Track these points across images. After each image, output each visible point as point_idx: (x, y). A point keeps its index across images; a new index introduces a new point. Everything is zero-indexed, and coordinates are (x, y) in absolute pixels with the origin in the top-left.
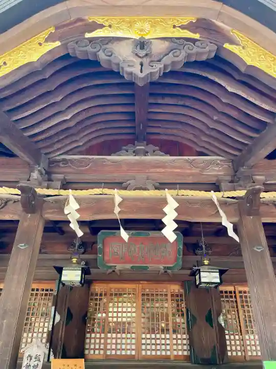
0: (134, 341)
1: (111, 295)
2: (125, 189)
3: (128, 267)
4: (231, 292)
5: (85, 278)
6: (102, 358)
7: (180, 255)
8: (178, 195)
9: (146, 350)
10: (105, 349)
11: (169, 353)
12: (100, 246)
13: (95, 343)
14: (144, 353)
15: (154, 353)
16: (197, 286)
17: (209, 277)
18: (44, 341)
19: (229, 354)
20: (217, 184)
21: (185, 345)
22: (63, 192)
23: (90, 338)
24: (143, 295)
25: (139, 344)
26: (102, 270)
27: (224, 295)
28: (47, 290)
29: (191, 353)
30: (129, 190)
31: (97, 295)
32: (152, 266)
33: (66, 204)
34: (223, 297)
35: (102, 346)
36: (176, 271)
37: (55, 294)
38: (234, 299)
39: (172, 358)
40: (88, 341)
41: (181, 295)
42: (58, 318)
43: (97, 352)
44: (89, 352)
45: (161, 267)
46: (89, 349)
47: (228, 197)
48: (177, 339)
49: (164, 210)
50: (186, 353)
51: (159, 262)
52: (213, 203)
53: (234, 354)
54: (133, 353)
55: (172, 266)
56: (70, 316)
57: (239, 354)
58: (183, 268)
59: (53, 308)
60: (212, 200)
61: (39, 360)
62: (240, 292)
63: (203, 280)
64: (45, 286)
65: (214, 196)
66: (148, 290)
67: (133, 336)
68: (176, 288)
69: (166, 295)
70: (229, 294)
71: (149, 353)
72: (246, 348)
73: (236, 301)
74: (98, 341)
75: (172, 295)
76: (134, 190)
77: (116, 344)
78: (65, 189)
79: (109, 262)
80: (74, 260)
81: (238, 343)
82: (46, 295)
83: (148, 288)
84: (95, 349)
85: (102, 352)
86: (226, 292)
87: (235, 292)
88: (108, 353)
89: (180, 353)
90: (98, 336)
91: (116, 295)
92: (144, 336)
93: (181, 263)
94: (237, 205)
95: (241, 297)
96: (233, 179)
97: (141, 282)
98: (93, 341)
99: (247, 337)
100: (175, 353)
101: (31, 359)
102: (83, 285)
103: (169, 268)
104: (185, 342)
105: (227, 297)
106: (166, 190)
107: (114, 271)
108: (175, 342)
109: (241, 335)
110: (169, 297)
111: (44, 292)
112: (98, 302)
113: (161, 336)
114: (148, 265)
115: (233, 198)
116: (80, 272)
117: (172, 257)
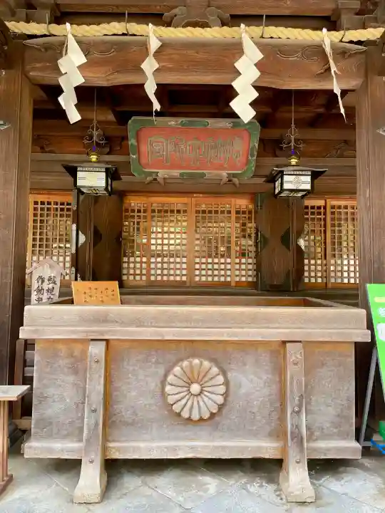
0: (184, 266)
1: (153, 211)
2: (169, 24)
3: (176, 174)
4: (319, 208)
5: (113, 186)
6: (145, 285)
7: (252, 156)
8: (262, 37)
9: (200, 275)
10: (148, 275)
11: (229, 279)
12: (132, 141)
13: (134, 268)
14: (197, 279)
15: (210, 279)
16: (276, 196)
17: (296, 182)
18: (68, 265)
19: (306, 280)
20: (332, 19)
21: (250, 270)
22: (55, 29)
23: (128, 263)
24: (197, 212)
25: (191, 269)
26: (138, 177)
27: (310, 210)
28: (62, 204)
29: (257, 279)
30: (176, 27)
31: (133, 211)
32: (210, 173)
33: (64, 53)
34: (307, 214)
35: (144, 272)
36: (245, 180)
37: (75, 208)
38: (322, 217)
39: (233, 284)
40: (125, 265)
41: (250, 212)
42: (82, 239)
43: (138, 278)
44: (128, 278)
45: (224, 174)
46: (128, 274)
47: (351, 42)
48: (240, 263)
49: (236, 65)
50: (250, 279)
51: (221, 167)
52: (323, 52)
53: (313, 280)
54: (184, 278)
55: (240, 172)
56: (97, 236)
57: (319, 280)
58: (255, 176)
59: (74, 227)
60: (321, 46)
61: (55, 283)
62: (333, 207)
63: (286, 186)
64: (59, 199)
65: (326, 38)
66: (204, 206)
67: (184, 260)
68: (243, 203)
69: (229, 212)
70: (316, 210)
71: (204, 279)
72: (329, 274)
73: (325, 220)
74: (138, 265)
75: (237, 212)
76: (185, 26)
77: (162, 269)
78: (59, 24)
79: (147, 165)
80: (94, 158)
81: (319, 268)
82: (62, 210)
83: (205, 203)
84: (135, 275)
85: (144, 278)
86: (313, 207)
87: (325, 208)
88: (153, 278)
89: (244, 279)
90: (138, 259)
91: (159, 211)
92: (197, 260)
93: (253, 169)
94: (363, 56)
95: (333, 213)
96: (364, 7)
97: (195, 195)
98: (132, 265)
99: (333, 262)
100: (237, 279)
101: (43, 281)
102: (110, 194)
103: (235, 175)
104: (250, 267)
105: (313, 213)
106: (243, 26)
107: (155, 179)
108: (237, 267)
109: (325, 258)
110: (233, 215)
111: (59, 206)
112: (136, 221)
113: (219, 261)
114: (204, 171)
115: (359, 43)
116: (104, 174)
117: (240, 160)
